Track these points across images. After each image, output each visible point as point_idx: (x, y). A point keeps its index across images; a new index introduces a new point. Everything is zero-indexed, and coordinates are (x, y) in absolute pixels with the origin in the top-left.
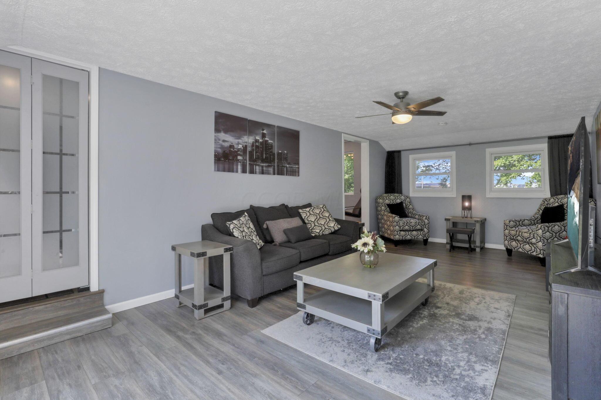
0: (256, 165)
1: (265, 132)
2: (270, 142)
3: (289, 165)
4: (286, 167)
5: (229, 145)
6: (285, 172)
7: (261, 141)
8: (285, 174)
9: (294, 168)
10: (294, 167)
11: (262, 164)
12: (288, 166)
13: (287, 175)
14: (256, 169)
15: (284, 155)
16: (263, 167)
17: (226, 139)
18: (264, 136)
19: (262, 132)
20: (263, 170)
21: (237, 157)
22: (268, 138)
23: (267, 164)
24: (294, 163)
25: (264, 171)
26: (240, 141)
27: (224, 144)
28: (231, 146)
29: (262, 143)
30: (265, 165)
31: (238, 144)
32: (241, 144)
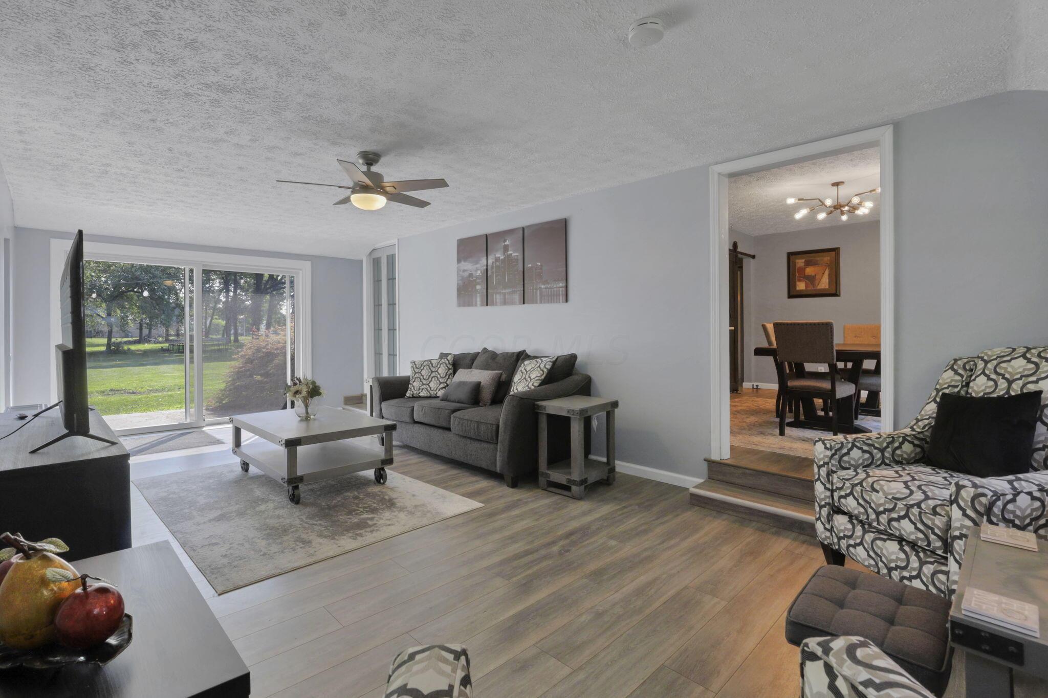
0: (497, 293)
1: (507, 243)
2: (514, 256)
3: (544, 285)
4: (540, 289)
5: (468, 274)
6: (538, 298)
7: (502, 257)
8: (539, 301)
9: (555, 289)
10: (555, 286)
11: (504, 291)
12: (543, 287)
13: (541, 303)
14: (496, 299)
15: (536, 270)
16: (504, 294)
17: (465, 268)
18: (506, 248)
19: (503, 244)
20: (505, 299)
21: (476, 287)
22: (511, 251)
23: (510, 290)
24: (555, 280)
25: (507, 301)
26: (478, 266)
27: (463, 274)
28: (471, 275)
29: (503, 261)
30: (507, 291)
31: (477, 270)
32: (479, 270)
